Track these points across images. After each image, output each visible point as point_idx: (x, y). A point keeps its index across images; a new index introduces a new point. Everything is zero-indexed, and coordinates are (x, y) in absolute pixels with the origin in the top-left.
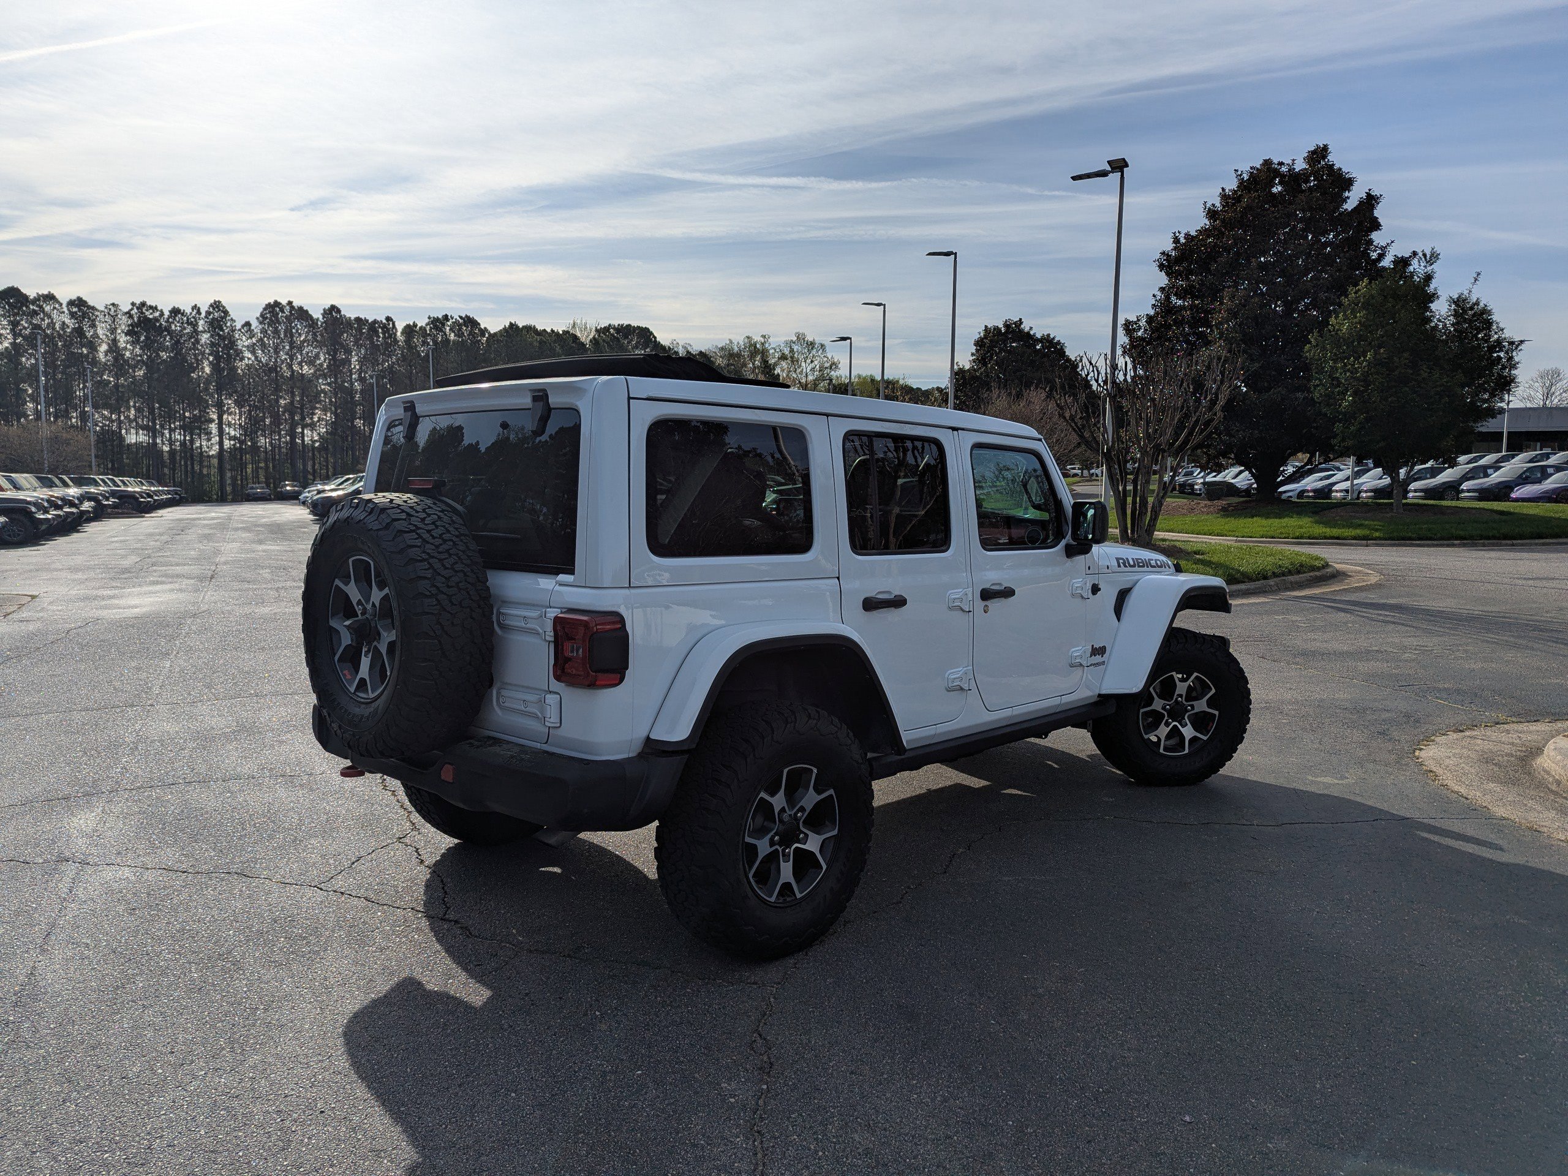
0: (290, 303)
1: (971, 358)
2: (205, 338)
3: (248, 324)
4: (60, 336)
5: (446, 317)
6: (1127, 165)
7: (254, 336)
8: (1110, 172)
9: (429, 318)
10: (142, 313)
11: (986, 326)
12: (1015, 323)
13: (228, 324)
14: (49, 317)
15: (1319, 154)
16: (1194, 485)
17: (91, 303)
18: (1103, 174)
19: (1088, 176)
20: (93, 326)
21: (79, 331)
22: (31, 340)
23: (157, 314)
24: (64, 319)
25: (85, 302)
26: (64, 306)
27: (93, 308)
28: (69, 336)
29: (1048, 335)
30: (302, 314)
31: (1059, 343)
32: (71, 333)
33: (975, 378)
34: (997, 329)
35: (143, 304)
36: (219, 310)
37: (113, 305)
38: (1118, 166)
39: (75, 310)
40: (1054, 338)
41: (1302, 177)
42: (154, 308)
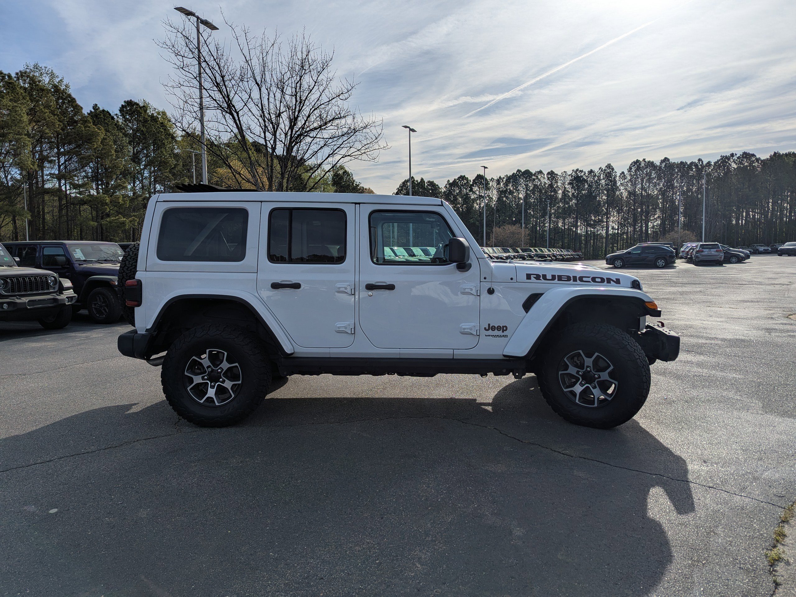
0: (644, 160)
2: (603, 182)
3: (623, 173)
4: (543, 188)
5: (732, 155)
7: (626, 179)
9: (721, 156)
10: (577, 174)
13: (614, 174)
14: (540, 181)
17: (556, 173)
20: (557, 182)
21: (551, 186)
22: (533, 191)
23: (583, 174)
24: (545, 181)
25: (554, 172)
26: (546, 175)
27: (557, 175)
28: (547, 188)
30: (651, 164)
32: (548, 186)
35: (577, 170)
36: (610, 168)
37: (565, 172)
39: (550, 176)
42: (581, 171)
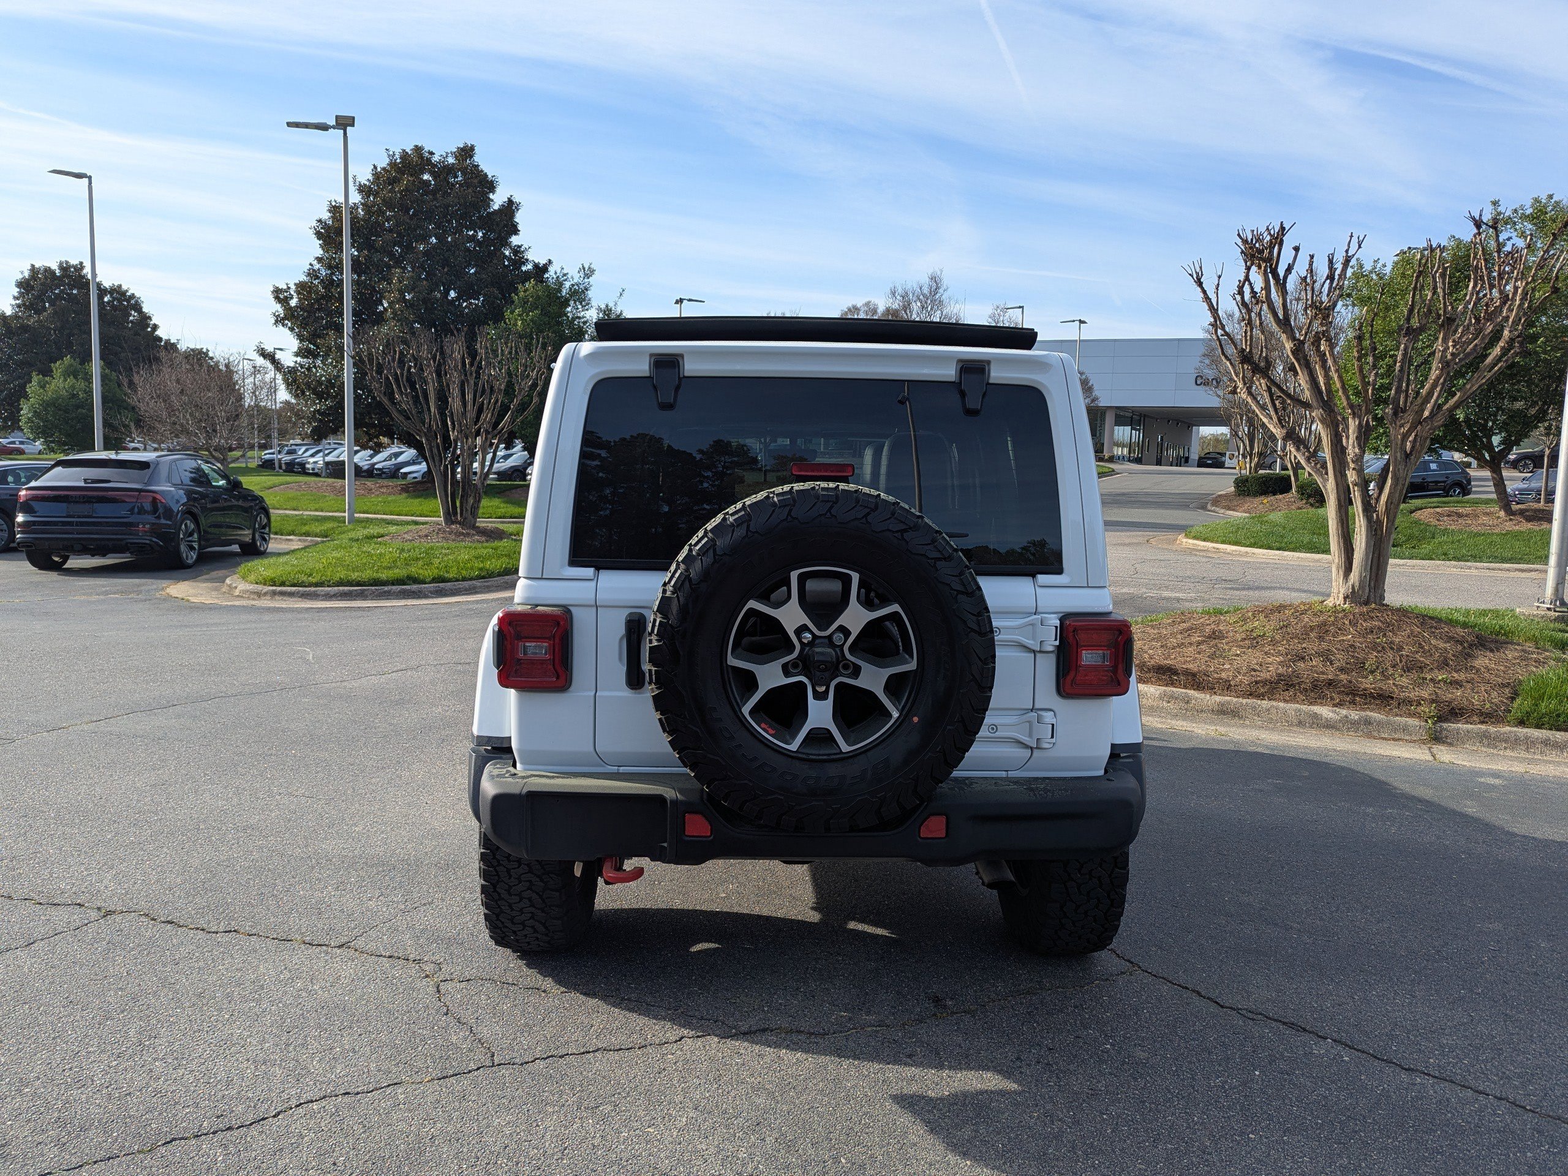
1: (14, 302)
6: (353, 125)
8: (333, 127)
11: (33, 266)
12: (75, 267)
15: (467, 152)
16: (305, 464)
18: (324, 127)
19: (306, 126)
29: (120, 286)
31: (133, 296)
33: (25, 328)
34: (48, 271)
38: (344, 123)
40: (127, 291)
41: (449, 170)
